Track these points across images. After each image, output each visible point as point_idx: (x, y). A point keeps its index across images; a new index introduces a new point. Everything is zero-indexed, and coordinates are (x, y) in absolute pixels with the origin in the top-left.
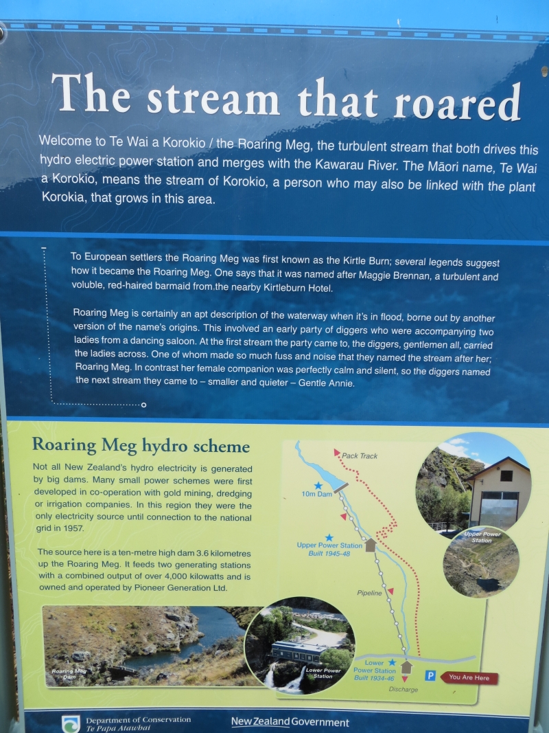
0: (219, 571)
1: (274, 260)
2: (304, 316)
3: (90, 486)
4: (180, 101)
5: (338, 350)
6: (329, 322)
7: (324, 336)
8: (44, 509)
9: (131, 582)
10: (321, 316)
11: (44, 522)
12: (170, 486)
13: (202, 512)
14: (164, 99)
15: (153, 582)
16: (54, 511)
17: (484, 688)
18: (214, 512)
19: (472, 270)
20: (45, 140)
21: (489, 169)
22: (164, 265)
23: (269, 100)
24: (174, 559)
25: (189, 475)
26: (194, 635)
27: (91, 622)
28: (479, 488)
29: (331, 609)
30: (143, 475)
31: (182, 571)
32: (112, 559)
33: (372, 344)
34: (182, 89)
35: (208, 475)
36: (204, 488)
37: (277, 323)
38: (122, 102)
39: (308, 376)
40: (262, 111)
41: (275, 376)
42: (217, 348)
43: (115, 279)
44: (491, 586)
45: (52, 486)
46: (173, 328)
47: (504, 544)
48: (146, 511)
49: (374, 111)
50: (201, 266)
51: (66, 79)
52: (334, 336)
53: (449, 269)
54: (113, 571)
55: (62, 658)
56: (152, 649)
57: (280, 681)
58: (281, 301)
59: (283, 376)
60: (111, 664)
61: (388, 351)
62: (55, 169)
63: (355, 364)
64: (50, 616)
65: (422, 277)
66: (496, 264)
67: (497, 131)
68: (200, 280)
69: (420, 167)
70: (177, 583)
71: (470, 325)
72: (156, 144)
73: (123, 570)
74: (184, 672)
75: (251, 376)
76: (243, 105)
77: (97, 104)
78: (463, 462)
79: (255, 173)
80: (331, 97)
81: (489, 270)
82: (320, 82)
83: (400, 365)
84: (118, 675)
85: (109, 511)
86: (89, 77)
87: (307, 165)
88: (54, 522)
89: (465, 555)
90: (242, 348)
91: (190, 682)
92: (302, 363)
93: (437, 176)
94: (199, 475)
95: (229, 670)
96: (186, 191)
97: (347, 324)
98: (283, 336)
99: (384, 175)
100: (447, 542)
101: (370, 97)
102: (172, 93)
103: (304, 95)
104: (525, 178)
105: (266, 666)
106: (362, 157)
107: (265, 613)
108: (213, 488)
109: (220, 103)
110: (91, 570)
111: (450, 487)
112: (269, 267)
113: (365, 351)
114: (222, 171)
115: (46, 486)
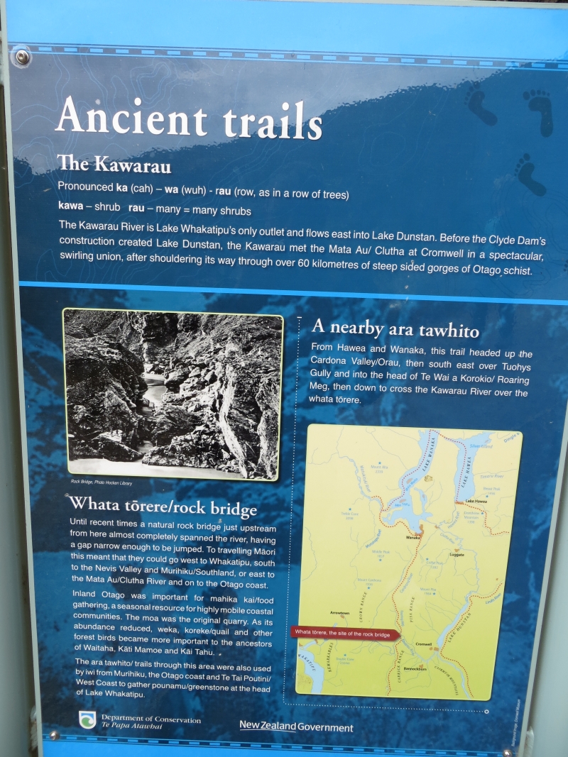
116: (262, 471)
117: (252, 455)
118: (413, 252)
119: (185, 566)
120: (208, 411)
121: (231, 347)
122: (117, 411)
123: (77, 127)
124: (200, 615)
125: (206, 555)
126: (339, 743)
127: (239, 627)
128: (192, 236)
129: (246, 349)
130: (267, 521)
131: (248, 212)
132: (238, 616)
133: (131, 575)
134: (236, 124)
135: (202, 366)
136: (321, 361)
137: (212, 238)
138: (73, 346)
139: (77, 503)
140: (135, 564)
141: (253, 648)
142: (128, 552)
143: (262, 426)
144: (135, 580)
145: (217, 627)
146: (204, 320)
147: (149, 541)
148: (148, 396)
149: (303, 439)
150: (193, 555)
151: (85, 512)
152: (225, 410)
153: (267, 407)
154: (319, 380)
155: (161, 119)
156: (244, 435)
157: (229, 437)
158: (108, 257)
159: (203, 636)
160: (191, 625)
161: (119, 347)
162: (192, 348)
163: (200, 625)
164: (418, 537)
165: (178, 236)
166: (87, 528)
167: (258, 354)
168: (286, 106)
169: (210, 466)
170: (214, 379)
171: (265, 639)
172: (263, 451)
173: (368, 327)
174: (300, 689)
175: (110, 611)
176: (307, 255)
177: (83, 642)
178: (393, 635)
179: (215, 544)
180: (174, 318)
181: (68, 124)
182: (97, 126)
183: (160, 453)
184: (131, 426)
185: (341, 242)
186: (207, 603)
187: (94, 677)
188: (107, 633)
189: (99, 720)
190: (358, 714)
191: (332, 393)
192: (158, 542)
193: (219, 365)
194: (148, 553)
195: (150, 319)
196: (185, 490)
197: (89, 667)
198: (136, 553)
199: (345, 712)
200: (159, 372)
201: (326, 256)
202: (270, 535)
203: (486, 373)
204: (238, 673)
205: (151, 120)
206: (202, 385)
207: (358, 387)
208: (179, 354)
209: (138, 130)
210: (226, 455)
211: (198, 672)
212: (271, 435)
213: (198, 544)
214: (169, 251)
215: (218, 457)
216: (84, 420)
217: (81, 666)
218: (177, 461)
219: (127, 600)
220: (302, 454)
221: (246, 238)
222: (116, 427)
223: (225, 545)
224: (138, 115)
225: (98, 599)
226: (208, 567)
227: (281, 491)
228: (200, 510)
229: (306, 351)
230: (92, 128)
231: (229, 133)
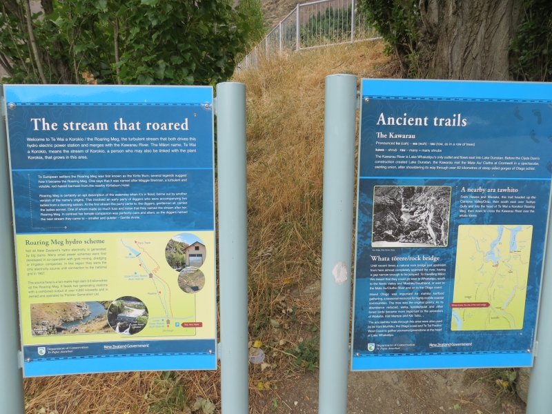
0: (96, 287)
1: (109, 176)
2: (120, 195)
3: (47, 257)
4: (74, 126)
5: (133, 206)
6: (130, 196)
7: (128, 202)
8: (30, 267)
9: (63, 293)
10: (126, 195)
11: (30, 272)
12: (76, 256)
13: (89, 266)
14: (69, 126)
15: (71, 293)
16: (34, 267)
17: (197, 328)
18: (93, 265)
19: (178, 178)
20: (29, 139)
21: (180, 145)
22: (71, 179)
23: (104, 125)
24: (79, 284)
25: (83, 252)
26: (88, 313)
27: (49, 309)
28: (188, 253)
29: (139, 301)
30: (66, 253)
31: (82, 288)
32: (56, 285)
33: (146, 203)
34: (75, 122)
35: (90, 252)
36: (89, 256)
37: (112, 197)
38: (55, 127)
39: (124, 215)
40: (102, 129)
41: (112, 216)
42: (91, 207)
43: (54, 184)
44: (196, 289)
45: (33, 258)
46: (75, 200)
47: (199, 273)
48: (68, 266)
49: (140, 128)
50: (84, 179)
51: (36, 120)
52: (132, 201)
53: (169, 178)
54: (57, 289)
55: (38, 324)
56: (72, 319)
57: (122, 330)
58: (112, 190)
59: (115, 216)
60: (56, 326)
61: (151, 206)
62: (32, 148)
63: (140, 211)
64: (33, 308)
65: (161, 180)
66: (185, 176)
67: (181, 133)
68: (84, 183)
69: (156, 145)
70: (81, 293)
71: (178, 196)
72: (67, 140)
73: (60, 289)
74: (85, 327)
75: (103, 216)
76: (95, 127)
77: (46, 128)
78: (181, 244)
79: (101, 148)
80: (125, 124)
81: (183, 178)
82: (121, 119)
83: (155, 211)
84: (59, 330)
85: (54, 267)
86: (44, 119)
87: (119, 145)
88: (34, 271)
89: (185, 278)
90: (100, 207)
91: (87, 332)
92: (121, 211)
93: (162, 148)
94: (87, 252)
95: (102, 326)
96: (78, 155)
97: (136, 197)
98: (114, 202)
99: (145, 148)
100: (179, 273)
101: (138, 124)
102: (71, 124)
103: (116, 124)
104: (192, 148)
105: (116, 324)
106: (137, 142)
107: (114, 303)
108: (92, 257)
109: (88, 127)
110: (48, 289)
111: (177, 253)
112: (107, 179)
113: (143, 206)
114: (90, 148)
115: (30, 258)
116: (442, 243)
117: (439, 237)
118: (496, 163)
119: (411, 281)
120: (424, 222)
121: (433, 198)
122: (391, 223)
123: (384, 123)
124: (417, 300)
125: (420, 276)
126: (467, 351)
127: (431, 305)
128: (421, 160)
129: (438, 199)
130: (443, 262)
131: (441, 151)
132: (431, 300)
133: (392, 286)
134: (438, 122)
135: (422, 205)
136: (464, 202)
137: (428, 160)
138: (377, 200)
139: (374, 258)
140: (394, 282)
141: (436, 313)
142: (392, 277)
143: (442, 226)
144: (393, 288)
145: (423, 305)
146: (424, 189)
147: (400, 272)
148: (402, 217)
149: (456, 231)
150: (415, 277)
151: (377, 262)
152: (429, 221)
153: (445, 219)
154: (463, 209)
155: (413, 120)
156: (436, 230)
157: (431, 232)
158: (391, 167)
159: (417, 309)
160: (413, 305)
161: (393, 199)
162: (419, 199)
163: (416, 305)
164: (497, 266)
165: (416, 160)
166: (377, 268)
167: (442, 200)
168: (455, 115)
169: (424, 242)
170: (426, 210)
171: (440, 309)
172: (442, 236)
173: (480, 189)
174: (452, 329)
175: (383, 301)
176: (460, 165)
177: (372, 314)
178: (487, 305)
179: (424, 272)
180: (413, 188)
181: (381, 122)
182: (391, 123)
183: (406, 238)
184: (396, 228)
185: (472, 160)
186: (419, 296)
187: (375, 329)
188: (381, 310)
189: (376, 347)
190: (474, 338)
191: (467, 213)
192: (403, 272)
193: (428, 205)
194: (400, 277)
195: (405, 189)
196: (413, 252)
197: (373, 325)
198: (394, 277)
199: (469, 337)
200: (407, 208)
201: (467, 165)
202: (443, 268)
203: (520, 204)
204: (430, 324)
205: (409, 120)
206: (422, 212)
207: (477, 211)
208: (415, 201)
209: (405, 124)
210: (429, 238)
211: (415, 324)
212: (445, 230)
213: (417, 272)
214: (413, 165)
215: (427, 239)
216: (379, 227)
217: (370, 325)
218: (411, 241)
219: (390, 296)
220: (456, 236)
221: (440, 159)
222: (390, 229)
223: (428, 272)
224: (405, 119)
225: (379, 296)
226: (421, 281)
227: (448, 250)
228: (419, 259)
229: (459, 199)
230: (389, 123)
231: (435, 124)
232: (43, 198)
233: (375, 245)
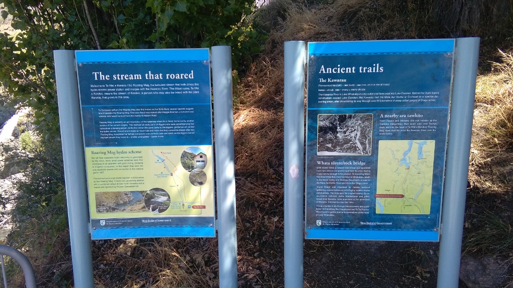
0: (137, 182)
1: (143, 110)
2: (151, 122)
3: (105, 162)
4: (120, 77)
5: (159, 129)
6: (157, 123)
7: (156, 126)
8: (95, 168)
9: (116, 186)
10: (155, 122)
11: (95, 171)
12: (124, 162)
13: (132, 168)
14: (117, 77)
15: (121, 185)
16: (97, 168)
17: (202, 209)
18: (134, 168)
19: (188, 110)
20: (92, 86)
21: (188, 89)
22: (119, 112)
23: (139, 76)
24: (126, 179)
25: (128, 159)
26: (132, 198)
27: (107, 196)
28: (195, 160)
29: (164, 191)
30: (117, 159)
31: (128, 182)
32: (111, 180)
33: (167, 127)
34: (120, 74)
35: (132, 159)
36: (132, 162)
37: (145, 123)
38: (108, 78)
39: (154, 135)
40: (138, 78)
41: (146, 135)
42: (132, 130)
43: (108, 115)
44: (201, 183)
45: (96, 163)
46: (122, 125)
47: (202, 173)
48: (118, 168)
49: (162, 77)
50: (127, 111)
51: (96, 73)
52: (158, 126)
53: (183, 110)
54: (111, 183)
55: (100, 205)
56: (121, 202)
57: (153, 210)
58: (146, 119)
59: (148, 135)
60: (112, 207)
61: (171, 129)
62: (94, 92)
63: (164, 132)
64: (97, 194)
65: (176, 112)
66: (192, 109)
67: (189, 81)
68: (127, 115)
69: (173, 89)
70: (127, 185)
71: (189, 123)
72: (115, 86)
73: (114, 183)
74: (130, 208)
75: (141, 135)
76: (134, 77)
77: (102, 78)
78: (190, 154)
79: (137, 91)
80: (152, 75)
81: (191, 110)
82: (150, 72)
83: (174, 132)
84: (114, 209)
85: (110, 168)
86: (101, 73)
87: (149, 89)
88: (97, 171)
89: (194, 176)
90: (138, 129)
91: (131, 211)
92: (152, 132)
93: (177, 91)
94: (130, 159)
95: (141, 207)
96: (123, 96)
97: (161, 123)
98: (147, 126)
99: (165, 91)
100: (190, 173)
101: (161, 75)
102: (118, 75)
103: (146, 75)
104: (197, 90)
105: (149, 206)
106: (161, 87)
107: (148, 192)
108: (134, 162)
109: (129, 77)
110: (106, 183)
111: (188, 160)
112: (142, 111)
113: (166, 129)
114: (130, 91)
115: (95, 163)
116: (367, 153)
117: (365, 149)
118: (406, 97)
119: (345, 179)
120: (353, 138)
121: (360, 122)
122: (330, 140)
123: (324, 72)
124: (350, 192)
125: (352, 175)
126: (388, 228)
127: (361, 195)
128: (351, 96)
129: (363, 122)
130: (368, 166)
131: (365, 90)
132: (360, 192)
133: (332, 182)
134: (362, 70)
135: (352, 127)
136: (383, 124)
137: (356, 96)
138: (320, 123)
139: (319, 163)
140: (333, 179)
141: (364, 201)
142: (332, 175)
143: (367, 141)
144: (333, 183)
145: (354, 195)
146: (353, 116)
147: (337, 172)
148: (338, 135)
149: (377, 143)
150: (348, 176)
151: (321, 165)
152: (358, 137)
153: (368, 137)
154: (382, 129)
156: (362, 143)
157: (359, 145)
158: (330, 102)
159: (351, 198)
160: (348, 195)
161: (331, 123)
162: (350, 123)
163: (350, 195)
164: (408, 169)
165: (347, 96)
166: (321, 169)
167: (367, 123)
168: (374, 65)
169: (354, 152)
170: (355, 130)
171: (367, 198)
172: (367, 148)
173: (394, 115)
174: (377, 212)
175: (326, 192)
176: (379, 99)
177: (319, 200)
178: (402, 196)
179: (354, 172)
180: (345, 116)
181: (322, 71)
183: (341, 149)
184: (334, 142)
185: (388, 95)
186: (352, 189)
187: (321, 210)
188: (325, 198)
189: (322, 223)
190: (393, 219)
191: (385, 132)
192: (339, 172)
193: (356, 127)
194: (337, 175)
195: (340, 116)
196: (348, 159)
197: (320, 208)
198: (334, 176)
199: (390, 218)
200: (341, 129)
201: (384, 99)
202: (369, 170)
203: (425, 125)
204: (360, 208)
205: (342, 70)
206: (352, 132)
207: (393, 131)
208: (346, 124)
209: (339, 72)
210: (358, 149)
211: (349, 208)
212: (369, 144)
213: (350, 172)
214: (345, 100)
215: (356, 150)
216: (322, 142)
217: (318, 207)
218: (345, 151)
219: (331, 188)
220: (377, 148)
221: (364, 96)
222: (330, 143)
223: (357, 173)
224: (339, 69)
225: (323, 188)
226: (352, 179)
227: (372, 158)
228: (351, 164)
229: (379, 122)
230: (328, 72)
231: (361, 72)
232: (103, 124)
233: (319, 154)
